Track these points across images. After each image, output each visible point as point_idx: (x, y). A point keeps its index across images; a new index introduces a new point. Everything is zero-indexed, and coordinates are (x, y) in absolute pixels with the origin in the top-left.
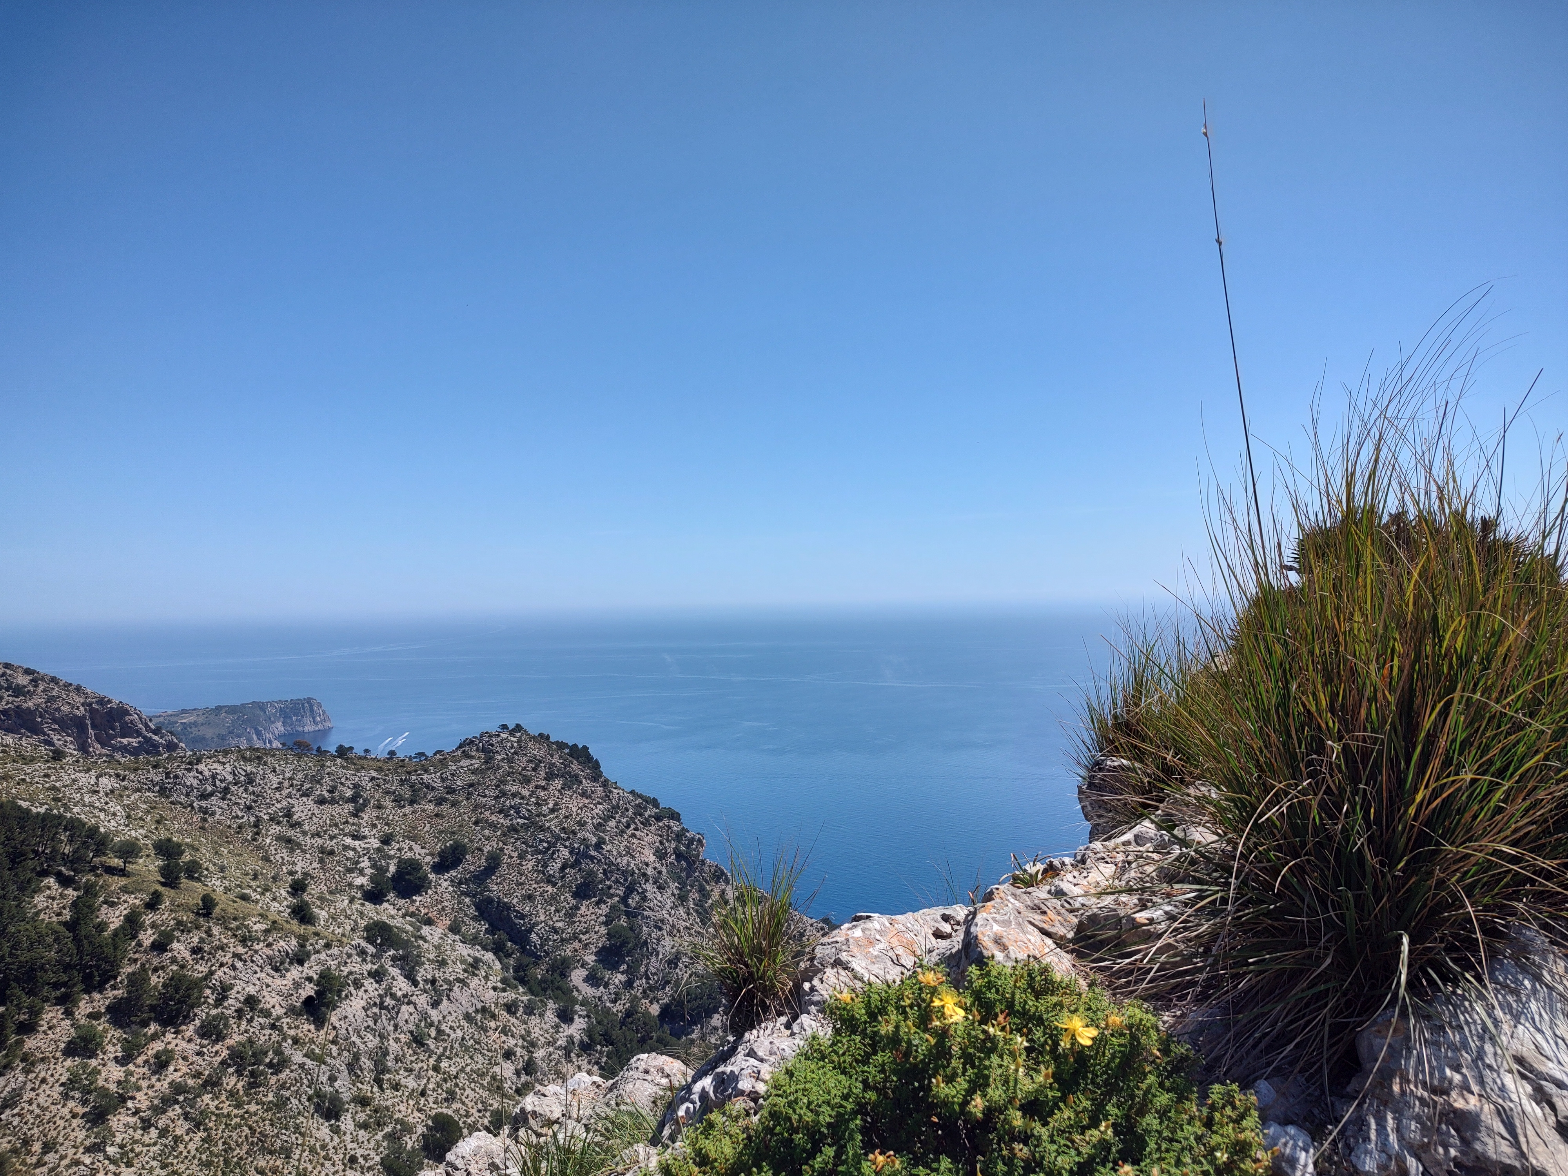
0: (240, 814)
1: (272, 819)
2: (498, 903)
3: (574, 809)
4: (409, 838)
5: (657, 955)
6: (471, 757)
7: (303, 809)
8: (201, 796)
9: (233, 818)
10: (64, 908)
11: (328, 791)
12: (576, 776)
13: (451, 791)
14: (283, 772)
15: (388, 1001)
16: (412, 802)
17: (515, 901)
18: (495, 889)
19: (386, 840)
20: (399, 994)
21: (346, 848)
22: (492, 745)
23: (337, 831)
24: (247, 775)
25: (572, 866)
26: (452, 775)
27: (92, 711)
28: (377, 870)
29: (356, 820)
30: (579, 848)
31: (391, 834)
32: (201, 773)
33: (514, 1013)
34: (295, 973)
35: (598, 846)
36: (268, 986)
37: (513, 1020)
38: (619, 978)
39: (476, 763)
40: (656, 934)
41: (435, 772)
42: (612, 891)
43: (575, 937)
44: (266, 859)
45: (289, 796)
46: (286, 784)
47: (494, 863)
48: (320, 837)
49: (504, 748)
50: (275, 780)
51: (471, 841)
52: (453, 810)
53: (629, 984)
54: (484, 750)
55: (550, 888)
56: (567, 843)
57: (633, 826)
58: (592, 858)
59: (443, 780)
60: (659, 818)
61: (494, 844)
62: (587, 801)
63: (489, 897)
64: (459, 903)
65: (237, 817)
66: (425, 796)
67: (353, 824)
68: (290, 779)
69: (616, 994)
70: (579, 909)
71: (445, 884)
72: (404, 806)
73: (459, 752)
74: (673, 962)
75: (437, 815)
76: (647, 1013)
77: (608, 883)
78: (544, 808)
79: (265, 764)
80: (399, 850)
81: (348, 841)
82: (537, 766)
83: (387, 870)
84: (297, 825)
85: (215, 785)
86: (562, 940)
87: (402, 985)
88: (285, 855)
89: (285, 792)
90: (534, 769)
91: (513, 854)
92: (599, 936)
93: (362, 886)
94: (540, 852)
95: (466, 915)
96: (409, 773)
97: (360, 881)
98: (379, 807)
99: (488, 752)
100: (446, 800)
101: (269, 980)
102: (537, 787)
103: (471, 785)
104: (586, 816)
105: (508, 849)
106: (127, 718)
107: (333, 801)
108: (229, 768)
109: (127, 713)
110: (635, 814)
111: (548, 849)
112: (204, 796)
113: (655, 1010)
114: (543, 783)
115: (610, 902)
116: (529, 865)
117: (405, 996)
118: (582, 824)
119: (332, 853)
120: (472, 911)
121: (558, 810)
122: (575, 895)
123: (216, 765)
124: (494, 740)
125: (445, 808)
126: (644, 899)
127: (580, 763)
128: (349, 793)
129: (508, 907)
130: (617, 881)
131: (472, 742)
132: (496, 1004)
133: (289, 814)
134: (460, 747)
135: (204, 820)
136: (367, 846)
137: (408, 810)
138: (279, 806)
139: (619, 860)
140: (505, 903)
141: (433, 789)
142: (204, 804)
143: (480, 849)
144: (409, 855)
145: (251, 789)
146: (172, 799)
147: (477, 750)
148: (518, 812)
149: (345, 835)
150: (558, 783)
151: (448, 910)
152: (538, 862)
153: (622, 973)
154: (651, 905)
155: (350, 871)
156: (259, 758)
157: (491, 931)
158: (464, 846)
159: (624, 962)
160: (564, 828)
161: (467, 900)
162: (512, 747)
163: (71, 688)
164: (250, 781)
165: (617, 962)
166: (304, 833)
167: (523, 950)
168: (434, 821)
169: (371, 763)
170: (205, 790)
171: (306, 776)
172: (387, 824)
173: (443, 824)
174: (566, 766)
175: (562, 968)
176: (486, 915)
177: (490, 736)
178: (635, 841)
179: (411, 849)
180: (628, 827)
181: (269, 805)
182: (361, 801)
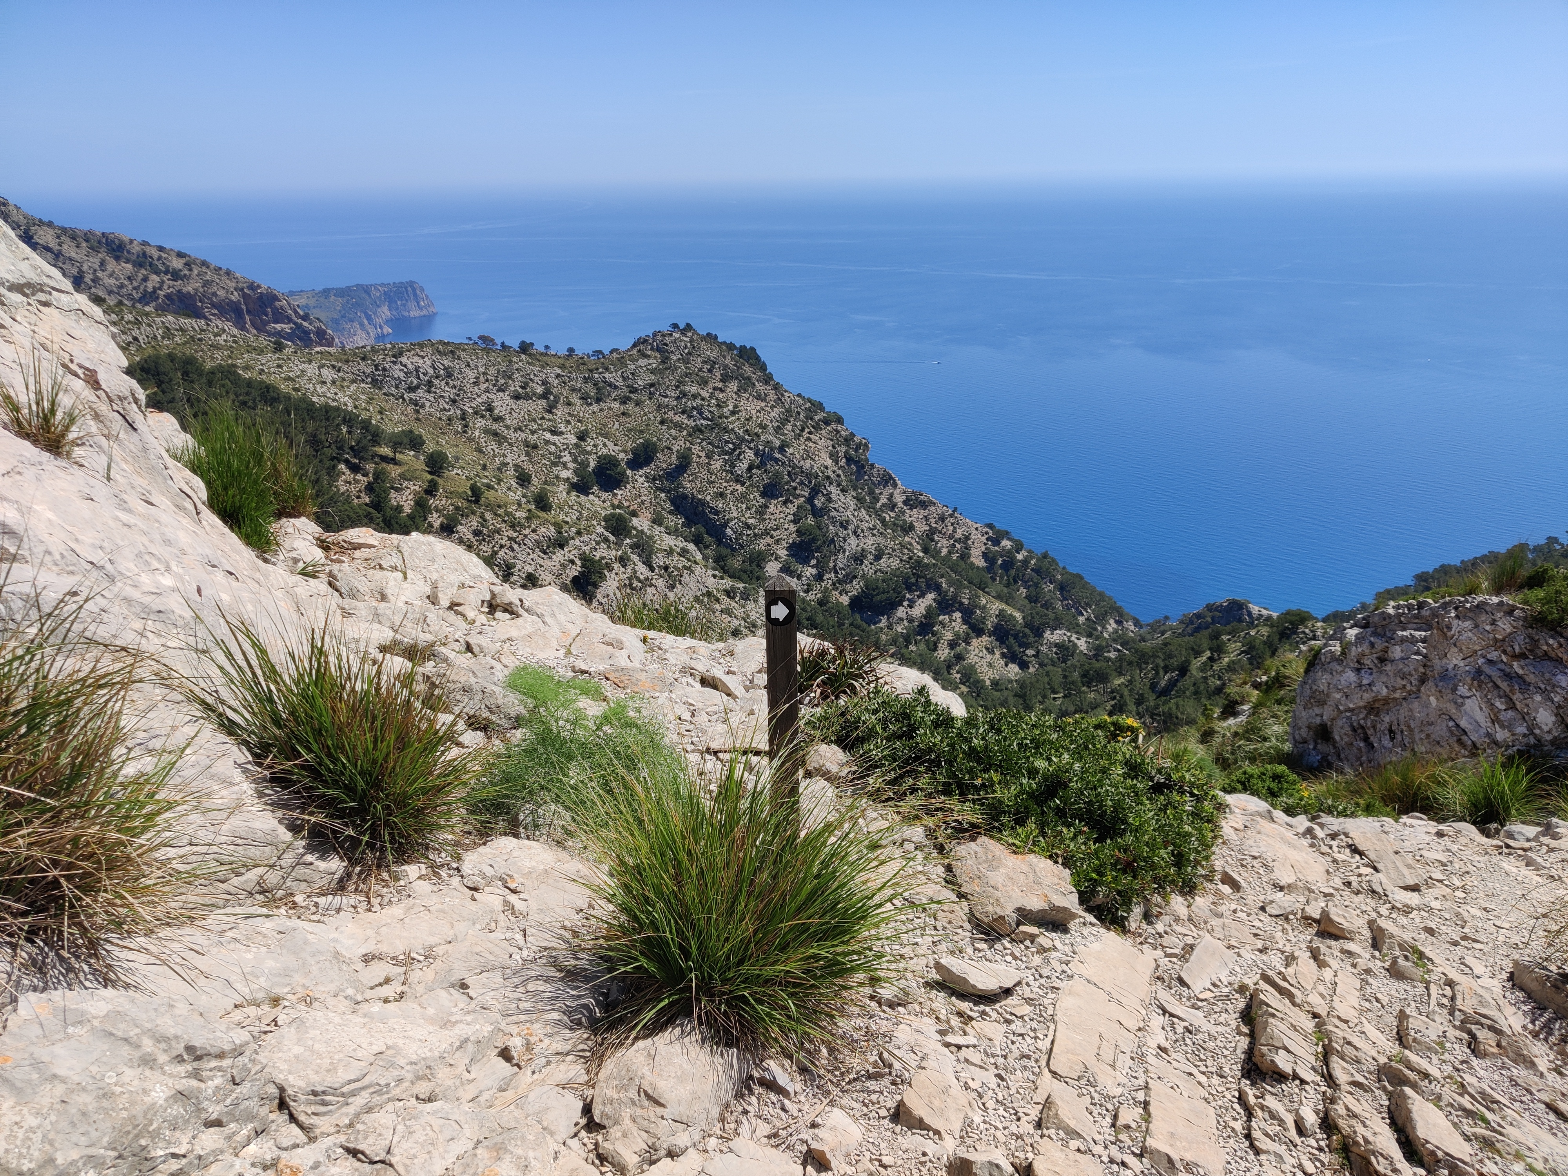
0: (447, 407)
1: (476, 413)
2: (693, 499)
3: (753, 412)
4: (602, 435)
5: (844, 552)
6: (648, 357)
7: (502, 403)
8: (409, 388)
9: (441, 410)
10: (360, 491)
11: (521, 387)
12: (749, 378)
13: (634, 390)
14: (477, 367)
15: (636, 584)
16: (598, 400)
17: (708, 498)
18: (688, 485)
19: (582, 437)
20: (642, 577)
21: (547, 442)
22: (667, 345)
23: (536, 427)
24: (445, 369)
25: (758, 468)
26: (633, 374)
27: (245, 296)
28: (579, 464)
29: (551, 417)
30: (764, 451)
31: (586, 430)
32: (405, 366)
33: (733, 598)
34: (559, 556)
35: (782, 449)
36: (541, 566)
37: (733, 604)
38: (810, 572)
39: (654, 363)
40: (842, 533)
41: (616, 371)
42: (798, 492)
43: (766, 533)
44: (480, 451)
45: (487, 391)
46: (482, 379)
47: (684, 463)
48: (522, 431)
49: (678, 347)
50: (471, 375)
51: (659, 440)
52: (637, 409)
53: (819, 577)
54: (658, 350)
55: (739, 487)
56: (752, 445)
57: (807, 430)
58: (777, 460)
59: (624, 379)
60: (827, 422)
61: (681, 443)
62: (763, 404)
63: (683, 494)
64: (656, 498)
65: (445, 409)
66: (609, 395)
67: (549, 420)
68: (484, 373)
69: (808, 585)
70: (767, 507)
71: (641, 480)
72: (591, 404)
73: (635, 351)
74: (859, 558)
75: (623, 414)
76: (838, 603)
77: (793, 484)
78: (725, 410)
79: (459, 358)
80: (594, 446)
81: (548, 436)
82: (713, 367)
83: (588, 466)
84: (498, 419)
85: (419, 378)
86: (755, 535)
87: (643, 571)
88: (494, 447)
89: (484, 386)
90: (710, 371)
91: (701, 454)
92: (789, 533)
93: (568, 479)
94: (726, 453)
95: (663, 509)
96: (591, 371)
97: (565, 474)
98: (569, 404)
99: (662, 351)
100: (629, 399)
101: (541, 562)
102: (715, 389)
103: (652, 385)
104: (765, 419)
105: (696, 449)
106: (277, 304)
107: (527, 397)
108: (429, 363)
109: (275, 298)
110: (806, 418)
111: (734, 450)
112: (412, 389)
113: (845, 600)
114: (720, 385)
115: (797, 502)
116: (717, 465)
117: (647, 579)
118: (763, 427)
119: (535, 447)
120: (668, 505)
121: (738, 412)
122: (764, 494)
123: (416, 359)
124: (668, 340)
125: (630, 407)
126: (830, 500)
127: (751, 365)
128: (540, 390)
129: (702, 503)
130: (801, 483)
131: (645, 341)
132: (717, 590)
133: (490, 409)
134: (634, 346)
135: (417, 412)
136: (566, 441)
137: (595, 407)
138: (479, 400)
139: (802, 463)
140: (700, 500)
141: (616, 387)
142: (413, 396)
143: (669, 449)
144: (605, 451)
145: (451, 383)
146: (385, 391)
147: (652, 349)
148: (701, 414)
149: (544, 430)
150: (733, 386)
151: (647, 504)
152: (726, 461)
153: (813, 567)
154: (836, 506)
155: (555, 464)
156: (452, 352)
157: (689, 523)
158: (655, 444)
159: (813, 557)
160: (747, 431)
161: (663, 495)
162: (686, 347)
163: (222, 273)
164: (449, 375)
165: (807, 557)
166: (508, 427)
167: (719, 542)
168: (622, 419)
169: (553, 360)
170: (412, 382)
171: (499, 371)
172: (579, 421)
173: (631, 423)
174: (738, 368)
175: (758, 560)
176: (681, 509)
177: (663, 335)
178: (811, 444)
179: (605, 445)
180: (803, 430)
181: (472, 399)
182: (552, 398)
